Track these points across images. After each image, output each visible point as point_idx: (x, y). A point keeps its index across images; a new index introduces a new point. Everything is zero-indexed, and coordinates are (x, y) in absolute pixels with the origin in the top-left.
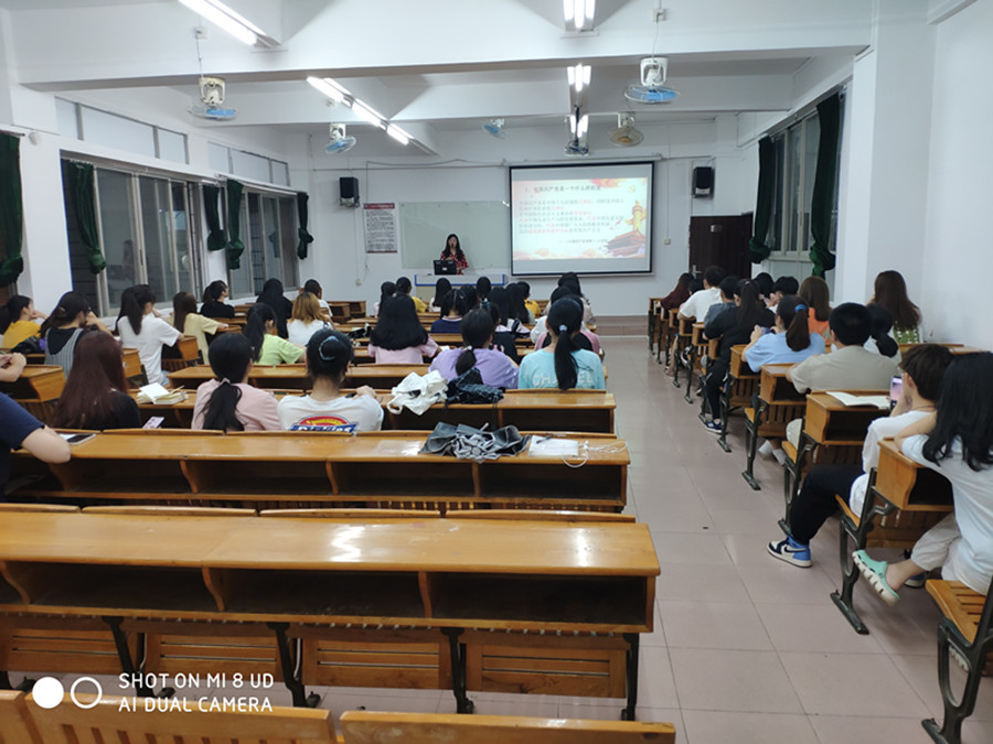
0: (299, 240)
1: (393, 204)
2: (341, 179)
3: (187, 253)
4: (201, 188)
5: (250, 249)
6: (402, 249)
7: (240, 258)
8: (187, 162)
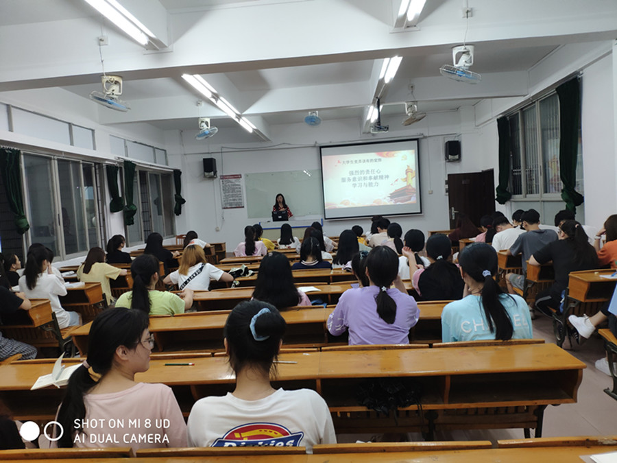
0: (175, 202)
1: (241, 175)
2: (204, 159)
3: (95, 215)
4: (105, 167)
5: (141, 210)
6: (247, 205)
7: (134, 217)
8: (95, 149)
